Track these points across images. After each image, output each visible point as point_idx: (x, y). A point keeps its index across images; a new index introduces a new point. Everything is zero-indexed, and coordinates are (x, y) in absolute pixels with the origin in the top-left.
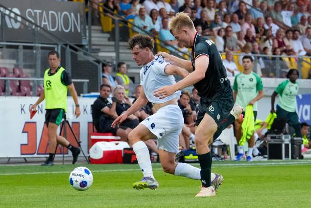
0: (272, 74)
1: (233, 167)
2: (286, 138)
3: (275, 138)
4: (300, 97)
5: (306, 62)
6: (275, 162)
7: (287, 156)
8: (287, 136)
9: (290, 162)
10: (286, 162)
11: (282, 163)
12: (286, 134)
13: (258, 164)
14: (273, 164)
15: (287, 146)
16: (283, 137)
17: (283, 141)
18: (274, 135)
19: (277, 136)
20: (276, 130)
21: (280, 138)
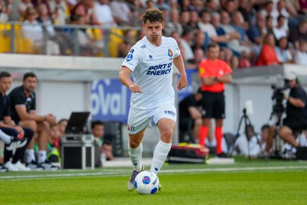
0: (68, 51)
1: (13, 180)
2: (88, 138)
3: (72, 139)
4: (108, 82)
5: (116, 34)
6: (71, 173)
7: (89, 164)
8: (89, 136)
9: (92, 172)
10: (87, 172)
11: (82, 174)
12: (87, 133)
13: (48, 176)
14: (69, 175)
15: (89, 150)
16: (84, 138)
17: (83, 144)
18: (71, 135)
19: (75, 136)
20: (74, 128)
21: (79, 139)
